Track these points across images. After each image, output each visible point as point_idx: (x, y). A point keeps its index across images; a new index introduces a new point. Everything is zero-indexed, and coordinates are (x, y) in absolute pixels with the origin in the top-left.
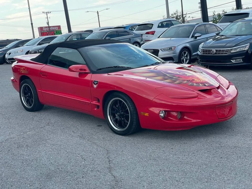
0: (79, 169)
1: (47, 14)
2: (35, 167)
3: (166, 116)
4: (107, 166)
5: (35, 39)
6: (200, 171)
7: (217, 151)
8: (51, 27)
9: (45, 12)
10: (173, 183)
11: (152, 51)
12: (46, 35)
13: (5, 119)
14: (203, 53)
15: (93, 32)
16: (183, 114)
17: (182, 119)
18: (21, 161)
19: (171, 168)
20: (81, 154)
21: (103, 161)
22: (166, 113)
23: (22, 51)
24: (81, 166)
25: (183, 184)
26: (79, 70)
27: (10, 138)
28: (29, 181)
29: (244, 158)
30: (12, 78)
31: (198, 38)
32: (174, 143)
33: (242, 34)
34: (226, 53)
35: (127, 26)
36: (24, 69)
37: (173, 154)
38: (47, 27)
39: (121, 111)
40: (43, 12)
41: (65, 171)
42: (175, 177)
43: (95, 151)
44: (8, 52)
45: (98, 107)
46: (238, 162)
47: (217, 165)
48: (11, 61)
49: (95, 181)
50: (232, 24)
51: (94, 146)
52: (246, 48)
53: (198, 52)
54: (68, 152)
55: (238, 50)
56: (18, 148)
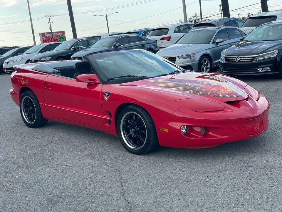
0: (87, 193)
1: (49, 19)
2: (37, 191)
3: (188, 132)
4: (120, 189)
5: (35, 46)
6: (226, 194)
7: (244, 172)
8: (54, 32)
9: (47, 16)
10: (195, 208)
11: (168, 58)
12: (48, 42)
13: (3, 136)
14: (226, 61)
15: (102, 38)
16: (207, 129)
17: (206, 135)
18: (21, 184)
19: (193, 192)
20: (89, 176)
21: (115, 183)
22: (188, 128)
23: (22, 60)
24: (89, 190)
25: (207, 209)
26: (88, 80)
27: (8, 158)
28: (30, 207)
29: (276, 179)
30: (11, 90)
31: (220, 44)
32: (195, 162)
33: (270, 39)
34: (252, 61)
35: (139, 32)
36: (25, 80)
37: (194, 175)
38: (49, 33)
39: (137, 126)
40: (45, 17)
41: (72, 195)
42: (198, 202)
43: (106, 172)
44: (6, 61)
45: (110, 122)
46: (269, 184)
47: (245, 187)
48: (9, 71)
49: (106, 207)
50: (258, 28)
51: (104, 166)
52: (274, 54)
53: (220, 60)
54: (74, 174)
55: (265, 57)
56: (17, 169)
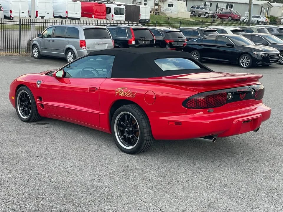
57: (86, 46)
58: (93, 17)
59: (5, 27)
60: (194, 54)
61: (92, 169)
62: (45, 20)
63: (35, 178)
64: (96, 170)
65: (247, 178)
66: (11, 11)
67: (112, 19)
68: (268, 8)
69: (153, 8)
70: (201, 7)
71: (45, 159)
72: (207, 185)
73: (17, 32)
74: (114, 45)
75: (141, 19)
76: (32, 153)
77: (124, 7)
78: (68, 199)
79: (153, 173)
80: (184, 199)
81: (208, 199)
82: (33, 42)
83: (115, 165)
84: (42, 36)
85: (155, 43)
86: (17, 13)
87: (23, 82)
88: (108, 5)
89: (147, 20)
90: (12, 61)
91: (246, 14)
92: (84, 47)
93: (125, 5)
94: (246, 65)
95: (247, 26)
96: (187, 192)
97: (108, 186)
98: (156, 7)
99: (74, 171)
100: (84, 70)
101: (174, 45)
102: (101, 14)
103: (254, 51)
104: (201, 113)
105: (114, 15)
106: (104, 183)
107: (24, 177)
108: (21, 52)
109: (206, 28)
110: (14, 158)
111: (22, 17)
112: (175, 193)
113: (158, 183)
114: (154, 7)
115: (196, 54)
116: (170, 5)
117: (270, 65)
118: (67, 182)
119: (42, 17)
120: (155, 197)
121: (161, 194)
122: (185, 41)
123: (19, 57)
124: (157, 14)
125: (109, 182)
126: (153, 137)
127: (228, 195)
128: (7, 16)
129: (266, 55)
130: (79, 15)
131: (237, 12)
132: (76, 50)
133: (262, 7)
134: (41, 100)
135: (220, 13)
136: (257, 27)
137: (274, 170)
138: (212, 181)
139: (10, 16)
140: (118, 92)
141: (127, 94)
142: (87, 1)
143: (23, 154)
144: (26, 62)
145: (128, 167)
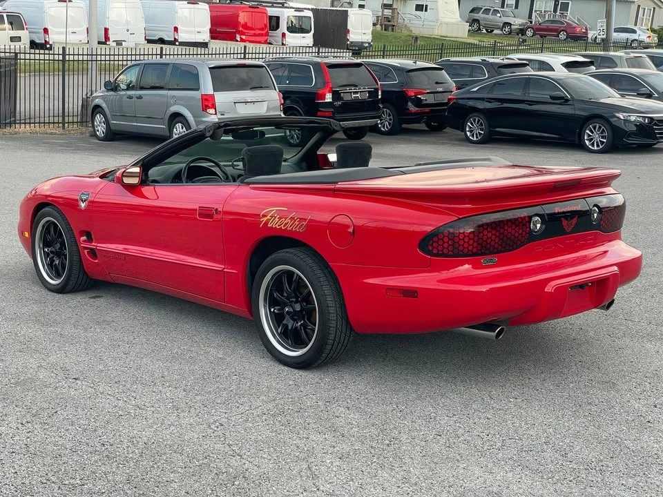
57: (215, 109)
58: (239, 39)
59: (32, 68)
60: (475, 121)
61: (206, 408)
62: (125, 50)
63: (63, 434)
64: (213, 411)
65: (586, 428)
66: (46, 31)
67: (283, 44)
68: (654, 8)
69: (380, 14)
70: (492, 9)
71: (92, 385)
72: (485, 448)
73: (56, 78)
74: (282, 104)
75: (352, 42)
76: (64, 369)
77: (310, 14)
78: (135, 488)
79: (354, 417)
80: (424, 484)
81: (485, 482)
82: (93, 100)
83: (263, 397)
84: (113, 87)
85: (380, 97)
86: (60, 33)
87: (49, 196)
88: (272, 11)
89: (366, 43)
90: (45, 147)
91: (599, 25)
92: (212, 111)
93: (312, 10)
94: (598, 146)
95: (602, 53)
96: (433, 466)
97: (238, 452)
98: (388, 12)
99: (158, 416)
100: (192, 164)
101: (426, 100)
102: (258, 32)
103: (618, 113)
104: (467, 266)
105: (287, 33)
106: (229, 445)
107: (36, 432)
108: (66, 125)
109: (503, 59)
110: (17, 384)
111: (73, 44)
112: (404, 468)
113: (363, 443)
114: (383, 11)
115: (479, 121)
116: (419, 8)
117: (655, 144)
118: (138, 442)
119: (119, 43)
120: (352, 480)
121: (369, 473)
122: (452, 92)
123: (62, 136)
124: (390, 28)
125: (243, 441)
126: (351, 327)
127: (537, 472)
128: (37, 41)
129: (646, 121)
130: (205, 36)
131: (578, 20)
132: (192, 118)
133: (639, 6)
134: (90, 240)
135: (540, 24)
136: (626, 53)
137: (656, 406)
138: (498, 436)
139: (45, 41)
140: (265, 219)
141: (286, 224)
142: (224, 2)
143: (42, 375)
144: (77, 149)
145: (293, 403)
